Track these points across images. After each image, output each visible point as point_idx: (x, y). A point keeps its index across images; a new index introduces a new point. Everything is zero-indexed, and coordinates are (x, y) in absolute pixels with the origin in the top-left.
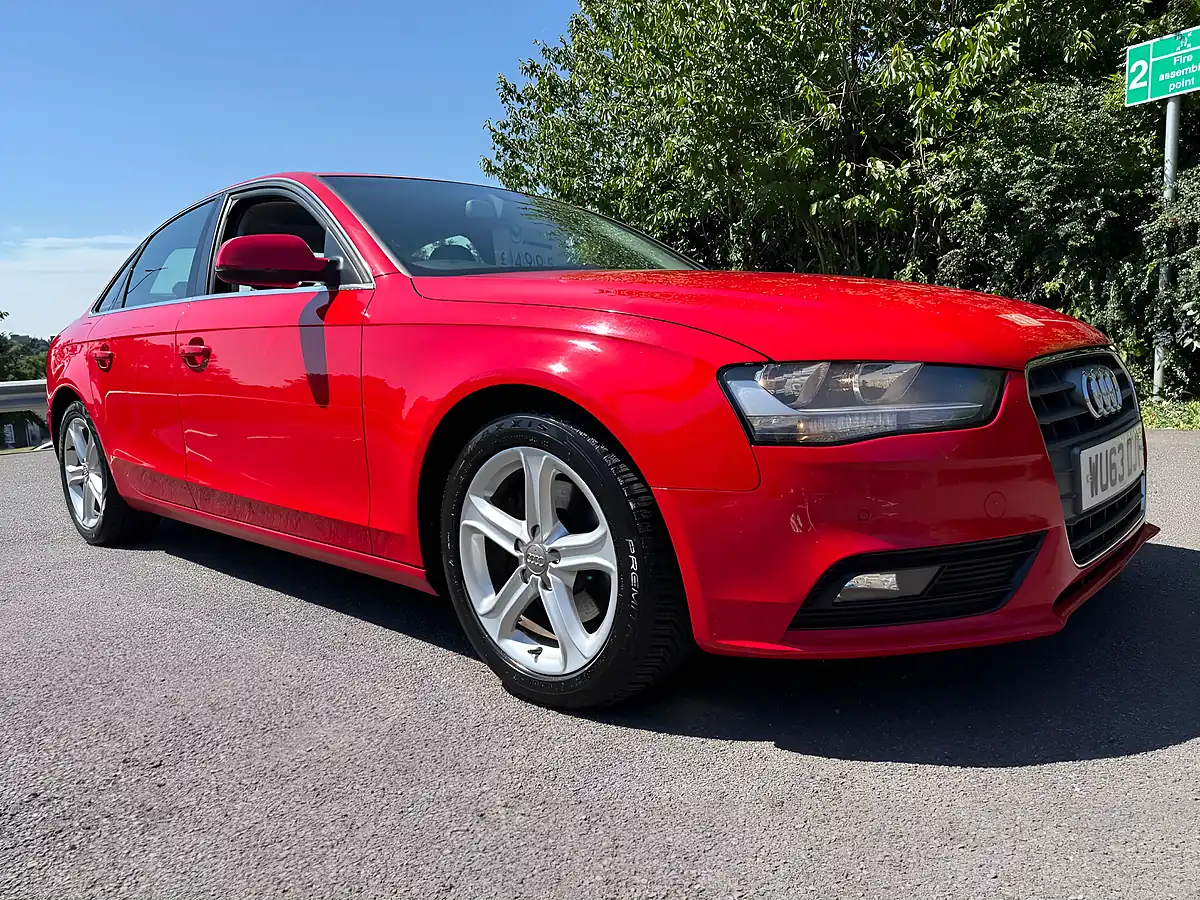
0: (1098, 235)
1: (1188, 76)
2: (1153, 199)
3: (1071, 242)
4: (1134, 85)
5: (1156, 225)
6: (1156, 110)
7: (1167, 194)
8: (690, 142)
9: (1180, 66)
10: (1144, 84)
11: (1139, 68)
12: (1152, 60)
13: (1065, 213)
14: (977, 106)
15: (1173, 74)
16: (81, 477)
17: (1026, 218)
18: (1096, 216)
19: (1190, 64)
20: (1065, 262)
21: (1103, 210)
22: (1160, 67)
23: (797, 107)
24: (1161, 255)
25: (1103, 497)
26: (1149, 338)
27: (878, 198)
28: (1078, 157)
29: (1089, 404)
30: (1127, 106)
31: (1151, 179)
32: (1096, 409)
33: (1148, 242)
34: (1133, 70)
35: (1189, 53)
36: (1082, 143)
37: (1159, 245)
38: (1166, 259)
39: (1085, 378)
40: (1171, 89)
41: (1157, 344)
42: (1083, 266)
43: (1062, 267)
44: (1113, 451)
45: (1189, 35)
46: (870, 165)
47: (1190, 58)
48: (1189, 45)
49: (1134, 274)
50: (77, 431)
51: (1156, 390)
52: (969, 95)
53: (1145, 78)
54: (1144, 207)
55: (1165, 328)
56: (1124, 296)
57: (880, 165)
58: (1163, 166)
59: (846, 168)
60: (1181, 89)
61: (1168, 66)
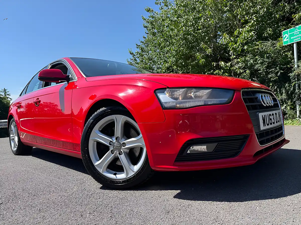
0: (278, 76)
2: (293, 68)
3: (272, 79)
4: (285, 40)
5: (293, 74)
6: (291, 46)
7: (296, 66)
8: (175, 59)
9: (296, 35)
10: (287, 40)
11: (286, 36)
12: (289, 34)
13: (270, 72)
14: (246, 47)
15: (295, 37)
16: (14, 137)
17: (260, 74)
18: (278, 72)
19: (298, 34)
20: (271, 84)
21: (279, 71)
22: (291, 36)
23: (201, 50)
24: (295, 81)
25: (267, 127)
26: (294, 102)
27: (223, 71)
28: (272, 58)
29: (262, 102)
30: (283, 45)
31: (291, 63)
32: (265, 104)
33: (292, 78)
34: (284, 36)
35: (298, 32)
36: (273, 55)
37: (295, 79)
38: (297, 82)
39: (260, 95)
40: (294, 41)
41: (297, 104)
42: (276, 85)
43: (270, 86)
44: (270, 115)
45: (298, 27)
46: (220, 63)
48: (298, 30)
49: (289, 86)
50: (13, 126)
51: (298, 116)
52: (243, 45)
53: (287, 38)
54: (290, 70)
55: (298, 100)
56: (287, 92)
57: (223, 63)
58: (294, 59)
59: (214, 64)
60: (297, 40)
61: (293, 35)
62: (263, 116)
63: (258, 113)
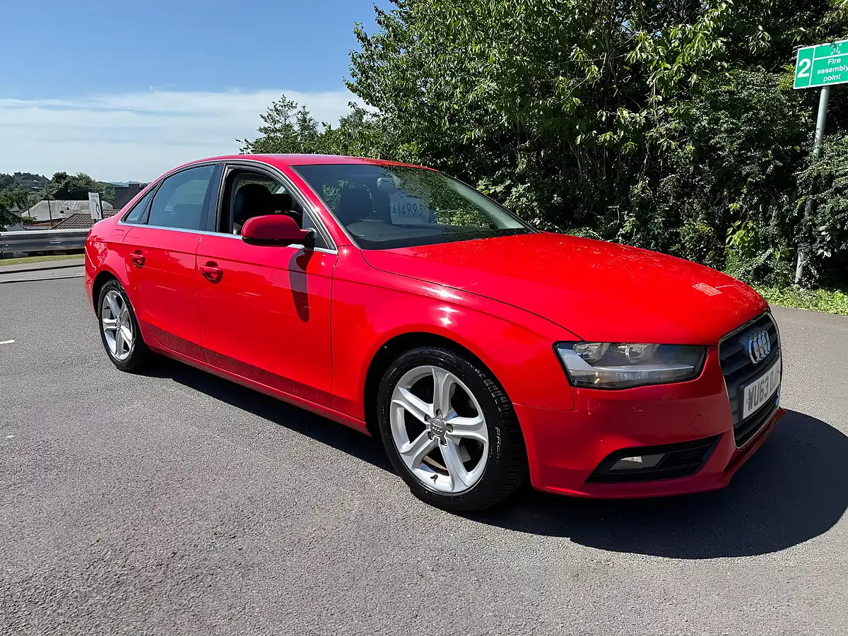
0: (768, 176)
1: (836, 73)
2: (807, 154)
3: (749, 179)
4: (801, 75)
5: (807, 172)
6: (811, 96)
7: (816, 151)
8: (496, 87)
9: (832, 66)
10: (807, 75)
11: (805, 64)
12: (814, 59)
13: (748, 158)
14: (694, 78)
15: (827, 71)
16: (114, 327)
17: (722, 159)
18: (768, 163)
19: (837, 65)
20: (745, 191)
21: (773, 160)
22: (818, 65)
23: (576, 71)
24: (807, 194)
25: (755, 408)
26: (796, 246)
27: (622, 134)
28: (759, 121)
29: (751, 356)
30: (794, 88)
31: (806, 139)
32: (755, 358)
33: (801, 184)
34: (801, 64)
35: (840, 57)
36: (762, 113)
37: (807, 187)
38: (811, 197)
39: (750, 341)
40: (825, 81)
41: (801, 250)
42: (756, 193)
43: (742, 193)
44: (763, 382)
45: (840, 45)
46: (619, 113)
47: (839, 61)
48: (839, 52)
49: (789, 203)
50: (112, 298)
52: (689, 70)
53: (808, 71)
54: (799, 159)
55: (806, 241)
56: (781, 217)
57: (625, 113)
58: (815, 131)
59: (602, 116)
60: (832, 81)
61: (824, 64)
62: (751, 391)
63: (742, 387)
